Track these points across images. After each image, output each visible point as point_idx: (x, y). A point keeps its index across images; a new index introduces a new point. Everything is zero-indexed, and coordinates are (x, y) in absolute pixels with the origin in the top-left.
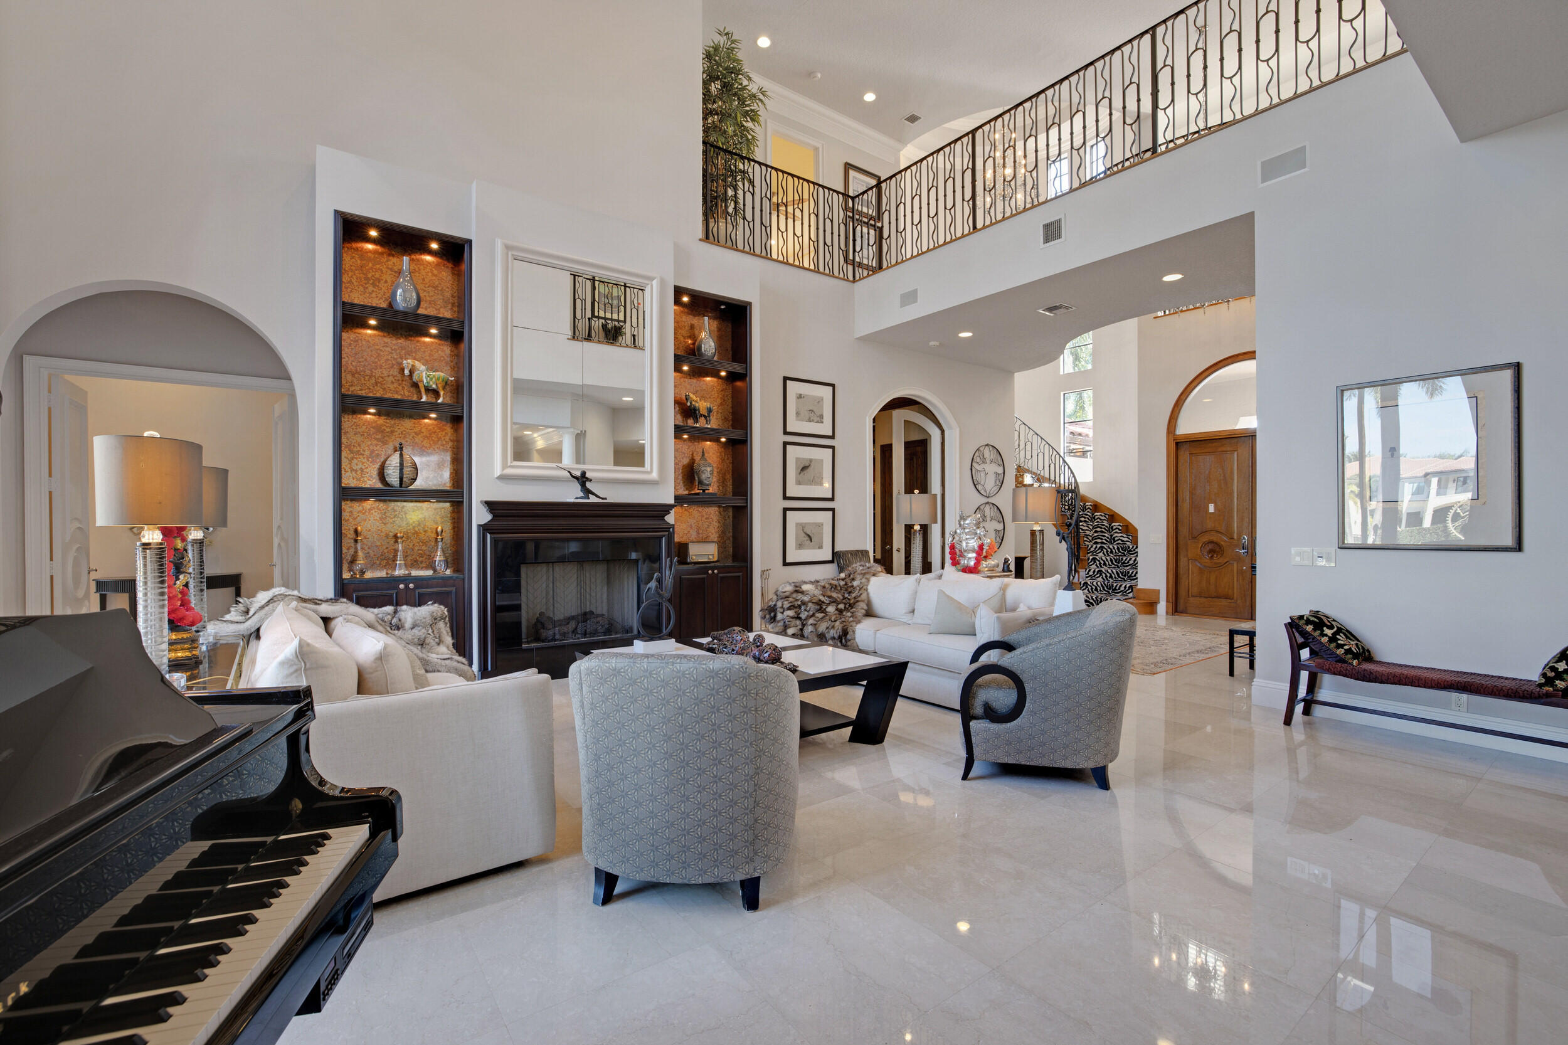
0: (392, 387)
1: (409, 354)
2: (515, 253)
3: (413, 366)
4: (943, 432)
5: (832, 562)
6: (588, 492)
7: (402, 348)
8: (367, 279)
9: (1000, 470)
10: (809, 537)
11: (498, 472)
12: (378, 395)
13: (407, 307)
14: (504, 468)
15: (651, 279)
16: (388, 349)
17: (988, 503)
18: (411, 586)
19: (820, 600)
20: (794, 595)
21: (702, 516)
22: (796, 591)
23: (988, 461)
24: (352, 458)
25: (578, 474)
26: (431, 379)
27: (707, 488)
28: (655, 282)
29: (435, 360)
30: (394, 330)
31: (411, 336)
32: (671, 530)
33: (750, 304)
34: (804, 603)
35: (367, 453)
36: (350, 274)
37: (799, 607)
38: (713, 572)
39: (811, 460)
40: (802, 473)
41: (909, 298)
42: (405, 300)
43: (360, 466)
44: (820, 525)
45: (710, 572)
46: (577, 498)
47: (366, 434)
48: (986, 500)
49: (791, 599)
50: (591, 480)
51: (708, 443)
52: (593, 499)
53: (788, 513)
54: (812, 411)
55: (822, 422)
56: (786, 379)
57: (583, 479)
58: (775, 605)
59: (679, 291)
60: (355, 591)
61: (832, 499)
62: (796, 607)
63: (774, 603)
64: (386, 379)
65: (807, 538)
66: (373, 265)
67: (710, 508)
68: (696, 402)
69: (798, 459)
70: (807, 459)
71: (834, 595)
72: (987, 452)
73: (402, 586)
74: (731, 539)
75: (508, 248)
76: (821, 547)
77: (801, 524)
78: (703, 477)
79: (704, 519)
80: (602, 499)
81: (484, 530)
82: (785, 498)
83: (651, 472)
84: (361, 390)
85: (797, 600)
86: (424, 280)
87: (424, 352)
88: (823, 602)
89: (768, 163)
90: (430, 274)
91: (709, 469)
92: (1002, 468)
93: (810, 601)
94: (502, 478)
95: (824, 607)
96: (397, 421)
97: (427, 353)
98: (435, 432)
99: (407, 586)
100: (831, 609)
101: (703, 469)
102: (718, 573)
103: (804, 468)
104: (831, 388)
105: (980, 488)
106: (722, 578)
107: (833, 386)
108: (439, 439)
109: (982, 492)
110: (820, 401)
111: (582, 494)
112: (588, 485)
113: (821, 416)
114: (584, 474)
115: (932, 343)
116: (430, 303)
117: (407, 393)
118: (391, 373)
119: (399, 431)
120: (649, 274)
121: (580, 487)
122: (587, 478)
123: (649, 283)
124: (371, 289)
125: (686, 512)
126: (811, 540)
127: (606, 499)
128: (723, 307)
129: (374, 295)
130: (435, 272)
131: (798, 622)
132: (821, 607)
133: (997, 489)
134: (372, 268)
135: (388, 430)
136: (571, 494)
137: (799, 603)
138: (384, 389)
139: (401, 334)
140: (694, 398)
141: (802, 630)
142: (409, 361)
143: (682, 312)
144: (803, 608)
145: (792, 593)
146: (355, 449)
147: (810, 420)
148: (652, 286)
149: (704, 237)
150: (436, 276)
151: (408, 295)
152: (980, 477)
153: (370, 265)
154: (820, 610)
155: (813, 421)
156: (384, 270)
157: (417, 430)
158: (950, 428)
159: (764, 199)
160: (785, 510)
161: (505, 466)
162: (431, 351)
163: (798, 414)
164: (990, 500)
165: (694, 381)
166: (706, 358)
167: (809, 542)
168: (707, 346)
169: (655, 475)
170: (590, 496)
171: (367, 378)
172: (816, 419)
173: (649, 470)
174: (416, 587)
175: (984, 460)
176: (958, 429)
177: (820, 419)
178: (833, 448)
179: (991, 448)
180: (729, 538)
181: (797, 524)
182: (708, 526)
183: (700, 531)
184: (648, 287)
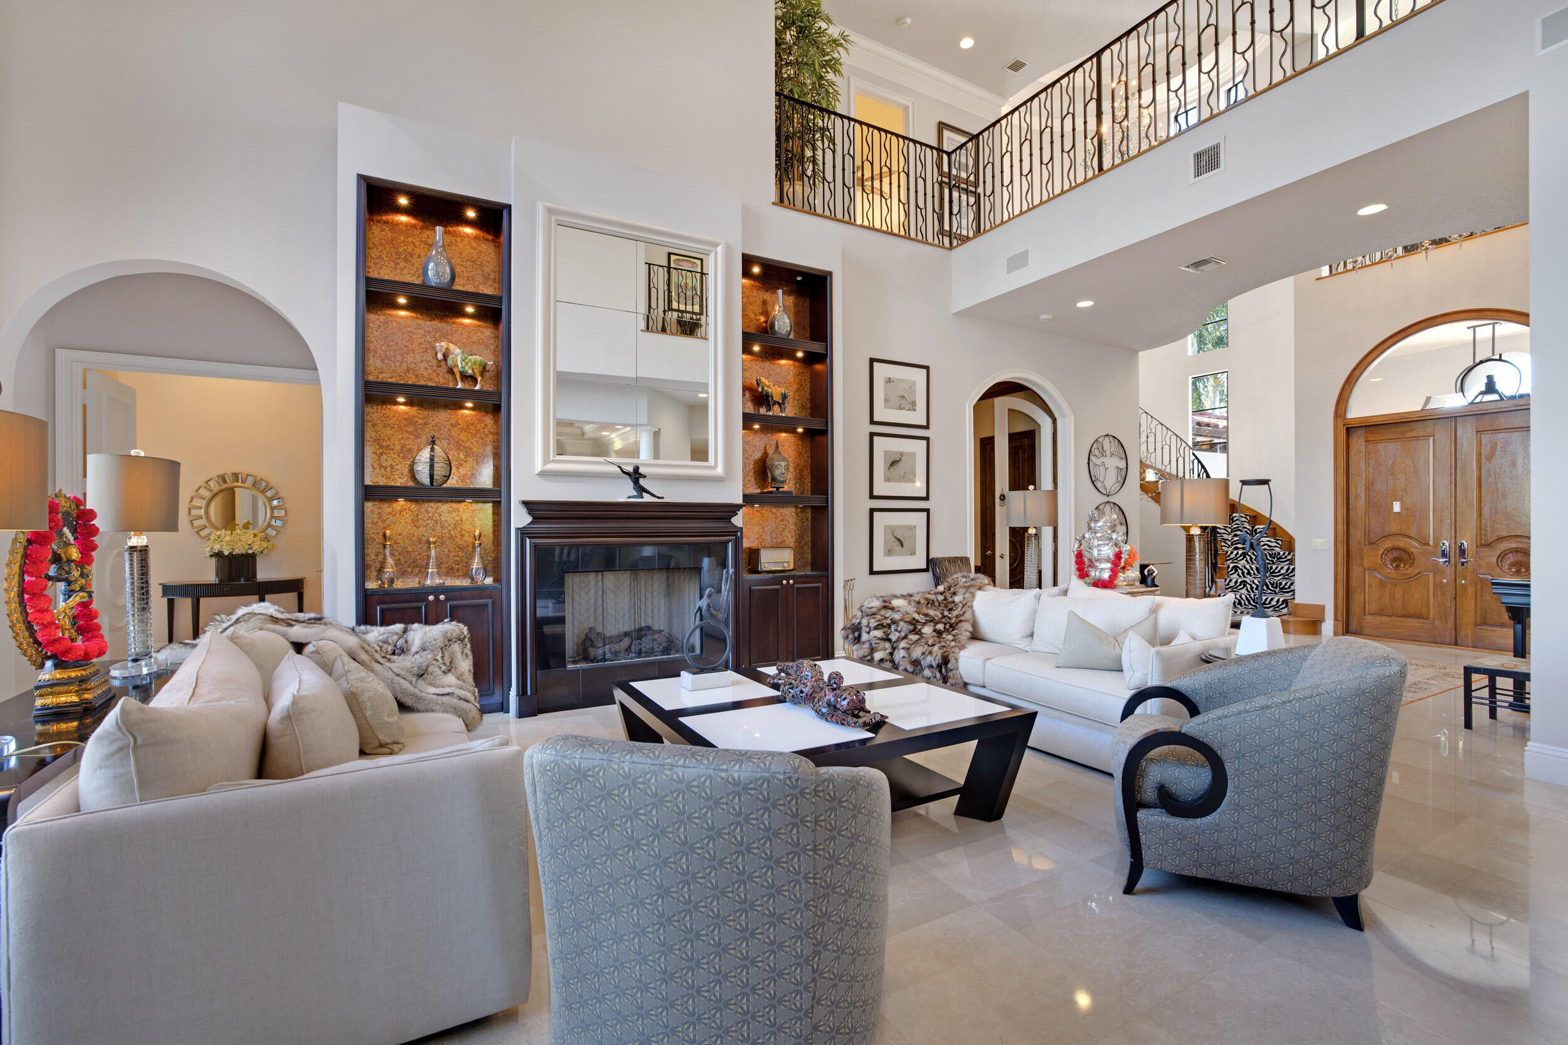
0: (425, 373)
1: (444, 336)
2: (558, 219)
3: (447, 349)
4: (1054, 421)
5: (926, 570)
7: (437, 330)
8: (398, 254)
9: (1122, 465)
10: (899, 542)
11: (539, 468)
12: (410, 382)
13: (440, 283)
14: (545, 463)
15: (716, 245)
16: (422, 331)
17: (1108, 502)
18: (442, 597)
19: (914, 619)
20: (883, 612)
21: (777, 518)
22: (885, 607)
23: (1108, 454)
24: (381, 454)
25: (630, 469)
26: (467, 364)
27: (781, 485)
28: (719, 249)
29: (473, 342)
30: (428, 310)
31: (447, 316)
32: (739, 534)
33: (830, 273)
34: (894, 622)
35: (398, 447)
36: (380, 248)
37: (889, 626)
38: (788, 583)
39: (902, 454)
40: (892, 469)
41: (1018, 261)
42: (437, 274)
43: (390, 462)
44: (912, 528)
45: (784, 582)
46: (629, 497)
47: (396, 427)
48: (1106, 499)
49: (878, 617)
50: (645, 477)
51: (784, 434)
52: (647, 498)
53: (875, 514)
54: (903, 397)
55: (915, 410)
56: (872, 361)
57: (635, 476)
58: (860, 623)
59: (748, 261)
60: (379, 603)
61: (927, 498)
62: (884, 627)
63: (858, 621)
64: (419, 364)
65: (898, 543)
66: (405, 238)
67: (785, 509)
68: (769, 387)
69: (886, 453)
70: (897, 453)
71: (932, 612)
72: (1107, 443)
73: (431, 598)
74: (810, 544)
75: (550, 211)
76: (913, 553)
77: (890, 527)
78: (777, 473)
79: (778, 521)
80: (659, 498)
81: (522, 534)
82: (872, 497)
83: (715, 467)
84: (392, 377)
85: (886, 618)
86: (461, 253)
87: (461, 334)
88: (918, 621)
89: (852, 116)
90: (468, 247)
91: (783, 464)
92: (1124, 461)
93: (901, 620)
94: (543, 474)
95: (919, 627)
96: (431, 413)
97: (465, 336)
98: (473, 424)
99: (437, 598)
100: (927, 630)
101: (776, 463)
102: (794, 583)
103: (894, 463)
104: (925, 370)
105: (1099, 485)
106: (798, 589)
107: (927, 368)
108: (478, 431)
109: (1101, 490)
110: (912, 385)
111: (635, 493)
112: (642, 482)
113: (914, 403)
114: (636, 469)
115: (1043, 317)
116: (468, 279)
117: (442, 380)
118: (425, 358)
119: (433, 423)
120: (716, 240)
121: (632, 485)
122: (640, 474)
123: (711, 251)
124: (402, 264)
125: (758, 514)
126: (902, 546)
127: (663, 498)
128: (799, 278)
129: (405, 271)
130: (474, 244)
131: (887, 645)
132: (916, 628)
133: (1118, 485)
134: (403, 242)
135: (421, 421)
136: (622, 493)
137: (889, 621)
138: (417, 376)
139: (436, 315)
140: (767, 382)
141: (891, 654)
142: (443, 344)
143: (753, 286)
144: (893, 627)
145: (880, 610)
146: (384, 444)
147: (900, 408)
148: (716, 254)
149: (778, 200)
150: (474, 249)
151: (440, 269)
152: (1099, 473)
153: (402, 238)
154: (914, 630)
155: (904, 408)
156: (417, 244)
157: (453, 421)
158: (1064, 416)
159: (847, 157)
160: (872, 511)
161: (546, 461)
162: (469, 333)
163: (886, 400)
164: (1111, 499)
165: (767, 364)
166: (779, 336)
167: (900, 547)
168: (781, 323)
169: (720, 470)
170: (644, 494)
171: (398, 364)
172: (907, 406)
173: (713, 465)
174: (447, 599)
175: (1103, 453)
176: (1073, 418)
177: (913, 407)
178: (927, 439)
179: (1111, 439)
180: (806, 543)
181: (886, 527)
182: (784, 529)
183: (777, 536)
184: (712, 255)
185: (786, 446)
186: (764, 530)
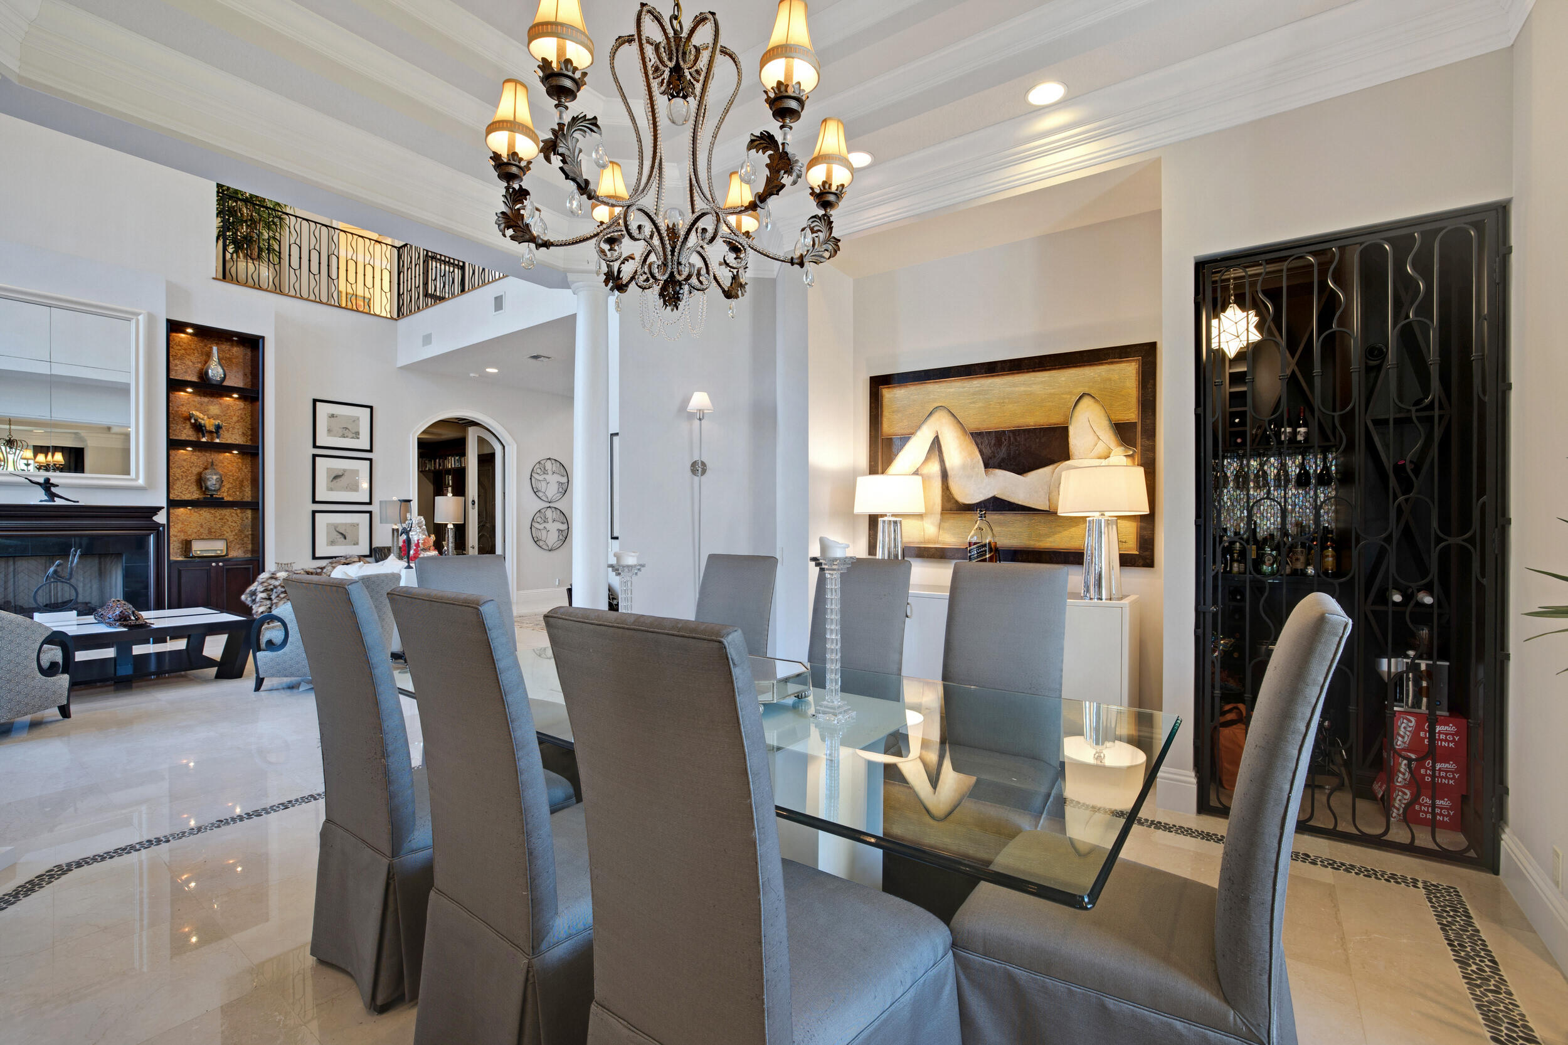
4: (504, 447)
5: (369, 556)
6: (52, 496)
9: (564, 480)
10: (342, 535)
17: (549, 507)
20: (269, 581)
21: (215, 517)
22: (272, 578)
23: (550, 472)
25: (41, 480)
27: (214, 493)
28: (141, 318)
32: (161, 528)
33: (263, 337)
34: (275, 587)
37: (272, 590)
38: (217, 565)
39: (345, 471)
40: (335, 481)
44: (355, 526)
45: (214, 564)
46: (41, 501)
48: (548, 505)
49: (265, 584)
50: (56, 486)
51: (219, 455)
52: (58, 502)
53: (317, 514)
54: (346, 428)
55: (358, 438)
56: (315, 401)
57: (47, 485)
59: (174, 327)
61: (369, 503)
65: (340, 536)
68: (203, 419)
69: (329, 470)
70: (340, 470)
72: (548, 465)
74: (250, 537)
76: (356, 543)
77: (332, 524)
78: (209, 483)
79: (218, 519)
80: (74, 501)
82: (315, 502)
83: (137, 477)
91: (215, 477)
92: (566, 477)
93: (279, 585)
101: (208, 477)
102: (223, 565)
103: (336, 477)
104: (369, 410)
105: (540, 494)
106: (228, 570)
107: (371, 408)
109: (544, 498)
110: (356, 420)
111: (46, 498)
112: (53, 489)
113: (357, 433)
114: (47, 480)
115: (472, 375)
120: (137, 309)
121: (44, 491)
122: (52, 484)
123: (135, 318)
125: (186, 513)
126: (345, 538)
127: (78, 502)
128: (234, 339)
131: (268, 602)
133: (559, 495)
136: (33, 498)
137: (272, 587)
140: (201, 416)
141: (270, 608)
144: (275, 590)
145: (268, 579)
147: (343, 436)
148: (137, 322)
149: (220, 276)
152: (542, 486)
155: (347, 437)
158: (509, 445)
159: (293, 246)
160: (314, 512)
163: (329, 431)
164: (551, 505)
165: (205, 400)
166: (214, 383)
167: (343, 539)
168: (214, 372)
169: (141, 482)
170: (56, 499)
172: (351, 435)
173: (134, 477)
175: (545, 472)
176: (515, 446)
177: (356, 435)
178: (371, 460)
179: (553, 462)
180: (247, 536)
181: (328, 525)
182: (222, 526)
183: (213, 530)
184: (133, 322)
185: (226, 464)
186: (202, 526)
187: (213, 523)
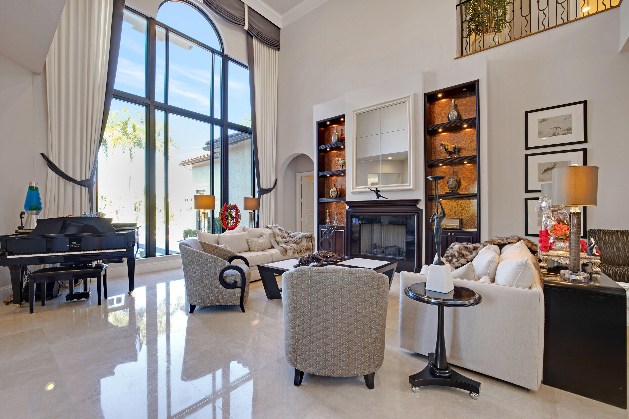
0: (336, 167)
2: (355, 112)
3: (338, 159)
6: (378, 196)
13: (335, 142)
14: (352, 190)
15: (409, 97)
16: (336, 156)
21: (458, 205)
25: (375, 189)
26: (342, 163)
27: (453, 190)
28: (411, 98)
32: (421, 212)
33: (478, 81)
36: (328, 136)
38: (451, 234)
39: (556, 163)
40: (547, 173)
42: (334, 140)
45: (449, 234)
46: (375, 199)
47: (331, 183)
50: (380, 191)
52: (381, 199)
53: (529, 201)
54: (557, 127)
55: (571, 133)
56: (527, 113)
57: (377, 192)
59: (427, 96)
68: (447, 146)
69: (539, 165)
70: (551, 163)
75: (354, 111)
80: (386, 198)
81: (347, 212)
82: (527, 191)
83: (410, 185)
94: (353, 193)
96: (338, 177)
99: (332, 228)
102: (454, 235)
103: (548, 169)
104: (583, 104)
106: (457, 237)
107: (585, 103)
112: (379, 193)
113: (570, 128)
114: (377, 189)
117: (339, 169)
118: (336, 163)
119: (338, 180)
120: (408, 95)
121: (376, 194)
122: (378, 190)
123: (408, 99)
127: (387, 198)
128: (464, 89)
135: (336, 180)
140: (447, 144)
146: (329, 187)
147: (554, 135)
149: (459, 55)
151: (335, 138)
155: (558, 134)
160: (526, 199)
161: (353, 189)
163: (540, 133)
166: (452, 121)
170: (380, 197)
172: (563, 132)
173: (408, 184)
177: (569, 131)
178: (584, 149)
182: (462, 210)
183: (457, 213)
184: (408, 101)
185: (464, 171)
186: (451, 210)
187: (457, 208)
